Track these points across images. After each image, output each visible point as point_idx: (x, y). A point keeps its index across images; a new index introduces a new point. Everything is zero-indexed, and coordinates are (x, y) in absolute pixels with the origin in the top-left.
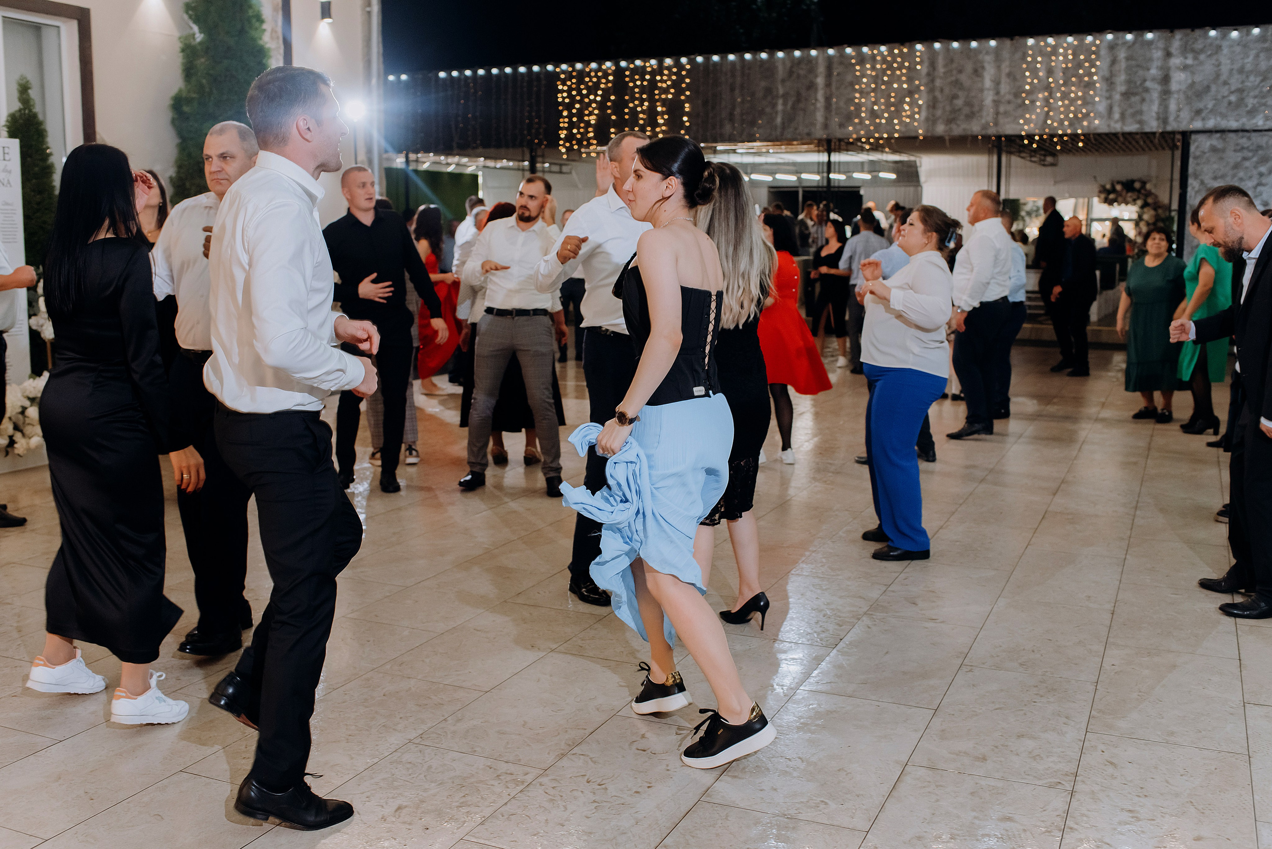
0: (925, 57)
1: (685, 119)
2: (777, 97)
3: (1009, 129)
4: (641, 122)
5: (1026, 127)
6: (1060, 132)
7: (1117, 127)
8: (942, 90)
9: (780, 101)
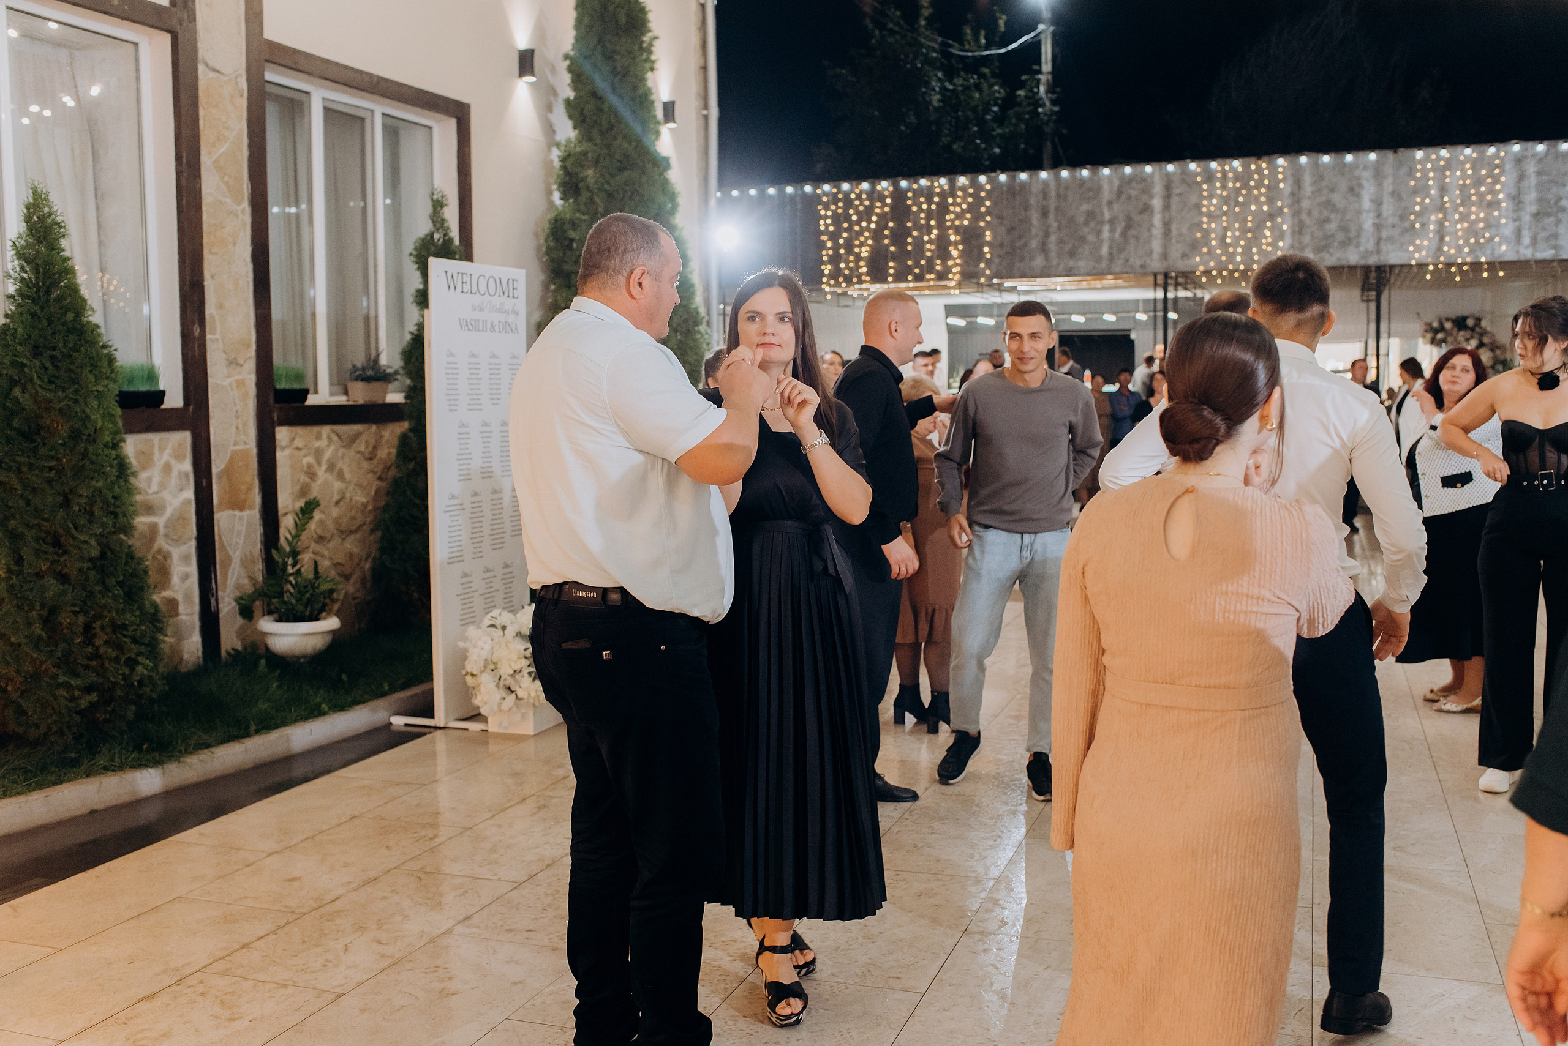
0: (1289, 173)
1: (986, 249)
2: (1102, 223)
3: (1395, 257)
4: (929, 254)
5: (1417, 255)
6: (1459, 260)
7: (1528, 254)
8: (1309, 213)
9: (1106, 228)
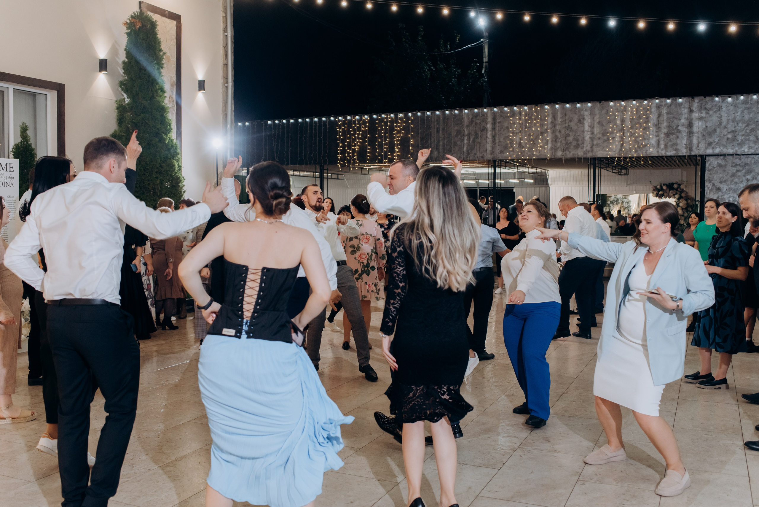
0: (550, 113)
1: (410, 148)
2: (464, 135)
3: (600, 153)
4: (385, 150)
5: (610, 153)
6: (630, 156)
7: (663, 153)
8: (560, 132)
9: (466, 138)
